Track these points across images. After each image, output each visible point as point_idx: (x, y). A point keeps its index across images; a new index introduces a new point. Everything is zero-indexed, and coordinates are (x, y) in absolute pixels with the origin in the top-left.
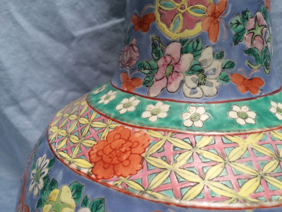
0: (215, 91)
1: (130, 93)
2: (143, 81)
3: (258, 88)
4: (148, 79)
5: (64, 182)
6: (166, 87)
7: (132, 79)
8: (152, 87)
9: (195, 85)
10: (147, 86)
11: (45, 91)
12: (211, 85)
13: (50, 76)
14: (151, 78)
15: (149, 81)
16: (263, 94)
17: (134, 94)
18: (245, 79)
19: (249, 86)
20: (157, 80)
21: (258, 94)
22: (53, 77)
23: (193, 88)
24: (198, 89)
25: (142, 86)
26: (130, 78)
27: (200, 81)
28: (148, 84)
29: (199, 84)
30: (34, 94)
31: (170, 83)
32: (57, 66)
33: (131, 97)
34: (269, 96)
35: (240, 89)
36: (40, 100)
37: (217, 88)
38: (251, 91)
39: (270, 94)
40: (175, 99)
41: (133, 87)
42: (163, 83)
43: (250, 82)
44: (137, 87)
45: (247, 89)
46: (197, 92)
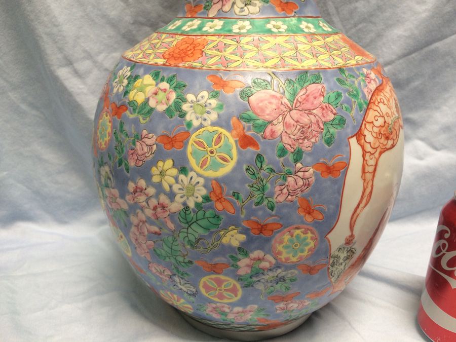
0: (258, 10)
1: (193, 18)
2: (203, 6)
3: (293, 11)
4: (207, 4)
5: (145, 73)
6: (222, 8)
7: (195, 7)
8: (210, 10)
9: (243, 5)
10: (207, 10)
11: (100, 53)
12: (255, 5)
13: (106, 36)
14: (210, 2)
15: (208, 6)
16: (297, 16)
17: (197, 18)
18: (281, 2)
19: (285, 8)
20: (214, 4)
21: (292, 15)
22: (109, 37)
23: (242, 8)
24: (245, 8)
25: (203, 10)
26: (193, 6)
27: (247, 2)
28: (207, 8)
29: (246, 5)
30: (89, 56)
31: (224, 5)
32: (113, 24)
33: (194, 20)
34: (302, 18)
35: (278, 9)
36: (95, 62)
37: (259, 7)
38: (286, 11)
39: (303, 17)
40: (228, 17)
41: (196, 12)
42: (219, 6)
43: (285, 5)
44: (199, 12)
45: (283, 10)
46: (244, 10)
